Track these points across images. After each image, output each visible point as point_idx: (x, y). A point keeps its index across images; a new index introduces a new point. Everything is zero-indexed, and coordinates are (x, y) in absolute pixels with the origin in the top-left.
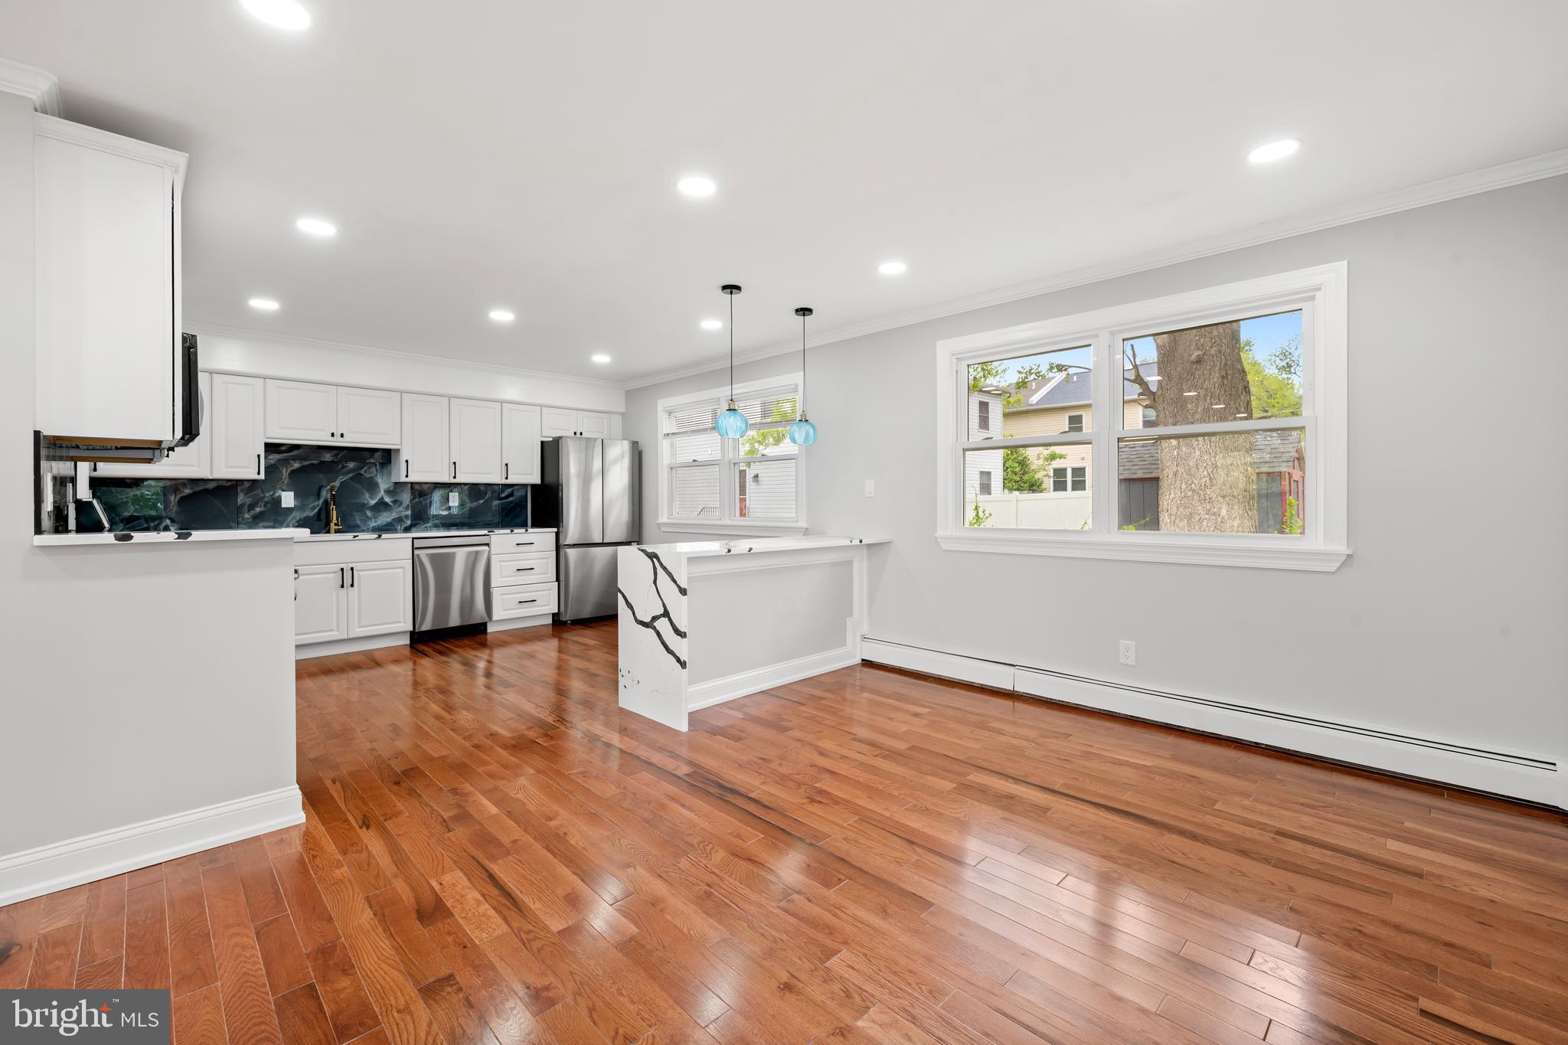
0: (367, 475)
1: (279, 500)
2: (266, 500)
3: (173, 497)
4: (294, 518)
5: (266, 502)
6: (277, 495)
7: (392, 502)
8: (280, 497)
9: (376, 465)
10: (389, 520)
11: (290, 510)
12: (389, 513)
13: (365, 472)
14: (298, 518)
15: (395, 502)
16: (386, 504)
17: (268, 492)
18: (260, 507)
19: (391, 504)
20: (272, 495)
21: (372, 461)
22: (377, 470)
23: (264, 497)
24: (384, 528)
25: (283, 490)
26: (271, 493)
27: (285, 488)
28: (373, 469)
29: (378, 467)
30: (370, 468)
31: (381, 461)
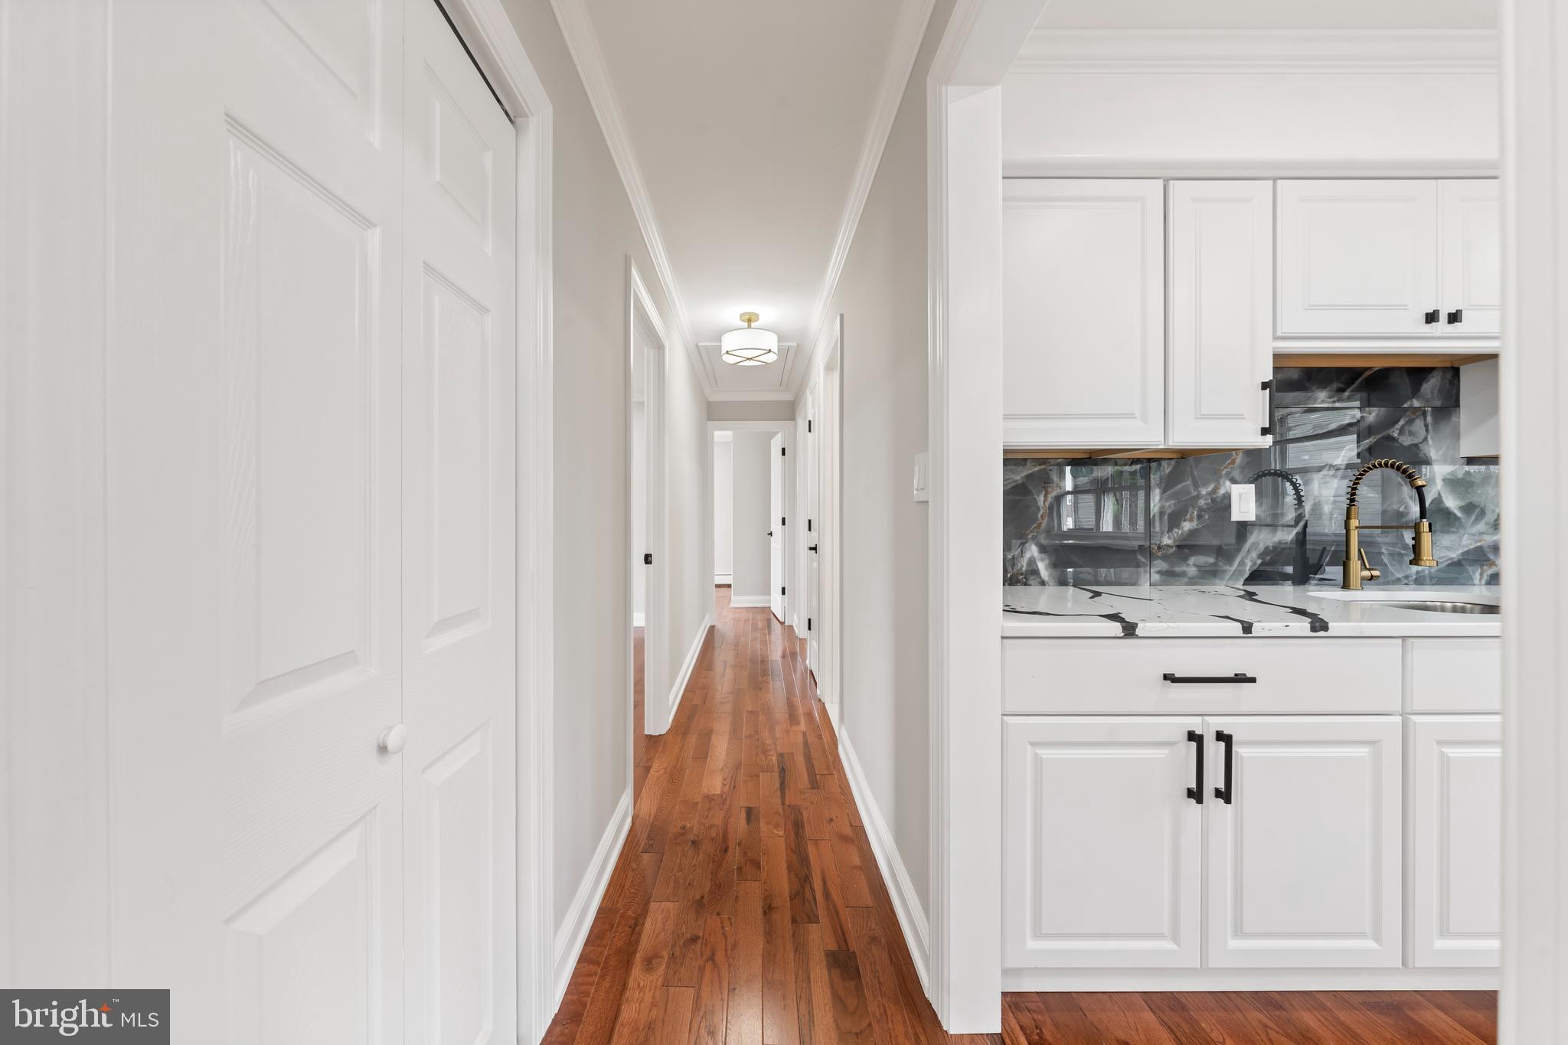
0: (1406, 441)
1: (1223, 506)
2: (1202, 502)
3: (1042, 498)
4: (1255, 545)
5: (1201, 510)
6: (1222, 491)
7: (1462, 508)
8: (1228, 497)
9: (1424, 414)
10: (1454, 555)
11: (1243, 528)
12: (1454, 537)
13: (1401, 431)
14: (1261, 547)
15: (1469, 508)
16: (1447, 514)
17: (1205, 485)
18: (1191, 520)
19: (1459, 514)
20: (1214, 491)
21: (1416, 403)
22: (1426, 426)
23: (1198, 497)
24: (1443, 575)
25: (1234, 481)
26: (1210, 488)
27: (1236, 474)
28: (1418, 425)
29: (1429, 419)
30: (1410, 422)
31: (1438, 403)
